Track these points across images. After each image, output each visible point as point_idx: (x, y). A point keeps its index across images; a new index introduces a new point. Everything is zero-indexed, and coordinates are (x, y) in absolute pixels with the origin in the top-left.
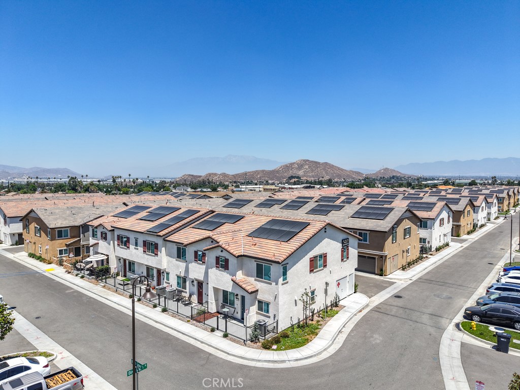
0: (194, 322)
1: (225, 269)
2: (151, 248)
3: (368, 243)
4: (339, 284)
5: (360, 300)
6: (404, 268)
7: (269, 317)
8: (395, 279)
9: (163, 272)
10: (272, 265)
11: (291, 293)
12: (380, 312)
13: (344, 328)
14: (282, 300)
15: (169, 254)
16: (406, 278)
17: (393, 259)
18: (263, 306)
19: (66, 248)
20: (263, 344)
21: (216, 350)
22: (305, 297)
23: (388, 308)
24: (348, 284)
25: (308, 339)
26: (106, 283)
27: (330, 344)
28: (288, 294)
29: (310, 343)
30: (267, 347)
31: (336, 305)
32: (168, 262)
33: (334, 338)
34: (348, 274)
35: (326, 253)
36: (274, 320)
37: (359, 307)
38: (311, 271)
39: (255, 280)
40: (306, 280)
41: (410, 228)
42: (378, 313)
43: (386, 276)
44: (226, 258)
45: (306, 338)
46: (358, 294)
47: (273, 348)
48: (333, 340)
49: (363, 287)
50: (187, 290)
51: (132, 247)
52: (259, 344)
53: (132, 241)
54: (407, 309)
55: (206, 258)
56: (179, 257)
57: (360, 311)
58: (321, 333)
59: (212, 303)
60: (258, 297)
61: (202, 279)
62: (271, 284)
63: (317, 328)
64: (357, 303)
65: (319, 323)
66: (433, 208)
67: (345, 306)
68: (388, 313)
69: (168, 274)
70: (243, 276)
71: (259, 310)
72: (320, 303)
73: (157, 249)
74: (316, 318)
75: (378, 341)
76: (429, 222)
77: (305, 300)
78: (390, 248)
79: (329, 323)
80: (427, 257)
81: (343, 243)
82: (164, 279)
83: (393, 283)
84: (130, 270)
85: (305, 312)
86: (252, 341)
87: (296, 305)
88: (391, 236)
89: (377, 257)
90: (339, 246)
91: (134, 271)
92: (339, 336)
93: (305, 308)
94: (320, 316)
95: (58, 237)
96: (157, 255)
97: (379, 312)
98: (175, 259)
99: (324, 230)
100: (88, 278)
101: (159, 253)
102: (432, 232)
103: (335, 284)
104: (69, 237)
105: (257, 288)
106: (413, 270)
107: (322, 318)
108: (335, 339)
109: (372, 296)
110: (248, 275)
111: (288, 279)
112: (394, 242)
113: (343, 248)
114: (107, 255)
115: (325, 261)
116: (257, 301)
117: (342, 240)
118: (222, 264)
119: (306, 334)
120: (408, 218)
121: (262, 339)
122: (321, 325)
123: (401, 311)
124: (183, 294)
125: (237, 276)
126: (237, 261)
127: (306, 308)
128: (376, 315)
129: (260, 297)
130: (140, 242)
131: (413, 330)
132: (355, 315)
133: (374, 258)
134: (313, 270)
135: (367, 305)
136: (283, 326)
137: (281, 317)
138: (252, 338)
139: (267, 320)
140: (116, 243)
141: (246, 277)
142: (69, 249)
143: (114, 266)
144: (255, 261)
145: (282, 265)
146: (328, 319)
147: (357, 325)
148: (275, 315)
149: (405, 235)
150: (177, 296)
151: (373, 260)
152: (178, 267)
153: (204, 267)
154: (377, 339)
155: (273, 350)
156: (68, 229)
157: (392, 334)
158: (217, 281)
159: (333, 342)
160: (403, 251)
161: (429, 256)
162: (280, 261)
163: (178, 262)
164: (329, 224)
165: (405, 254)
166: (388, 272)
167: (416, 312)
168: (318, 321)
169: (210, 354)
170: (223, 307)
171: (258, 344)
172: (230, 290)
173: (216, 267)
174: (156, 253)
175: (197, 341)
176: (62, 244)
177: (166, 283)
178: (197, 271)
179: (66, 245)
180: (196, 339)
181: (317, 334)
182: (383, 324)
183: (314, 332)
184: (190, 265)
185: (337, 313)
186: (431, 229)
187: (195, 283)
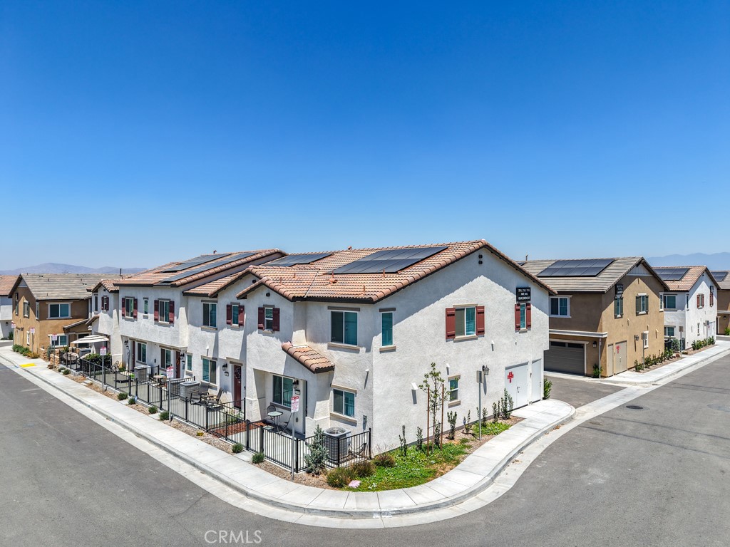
0: (210, 436)
1: (274, 330)
2: (165, 311)
3: (568, 316)
4: (511, 376)
5: (558, 409)
6: (638, 368)
7: (354, 424)
8: (623, 382)
9: (183, 355)
10: (358, 309)
11: (403, 375)
12: (599, 430)
13: (520, 455)
14: (380, 385)
15: (191, 322)
16: (645, 381)
17: (618, 348)
18: (344, 401)
19: (63, 334)
20: (329, 478)
21: (225, 486)
22: (431, 381)
23: (616, 423)
24: (529, 379)
25: (435, 472)
26: (105, 383)
27: (484, 482)
28: (397, 375)
29: (438, 480)
30: (337, 483)
31: (506, 415)
32: (192, 334)
33: (496, 471)
34: (530, 359)
35: (483, 307)
36: (364, 428)
37: (555, 420)
38: (450, 336)
39: (330, 347)
40: (438, 354)
41: (647, 297)
42: (595, 431)
43: (605, 377)
44: (276, 307)
45: (432, 468)
46: (549, 402)
47: (350, 485)
48: (492, 475)
49: (561, 392)
50: (218, 385)
51: (140, 315)
52: (323, 478)
53: (141, 304)
54: (657, 425)
55: (245, 316)
56: (205, 323)
57: (557, 427)
58: (468, 461)
59: (251, 402)
60: (335, 383)
61: (238, 358)
62: (357, 351)
63: (460, 453)
64: (550, 414)
65: (466, 444)
66: (684, 275)
67: (523, 419)
68: (618, 432)
69: (190, 357)
70: (308, 344)
71: (335, 410)
72: (469, 405)
73: (173, 312)
74: (459, 435)
75: (600, 481)
76: (678, 298)
77: (432, 388)
78: (610, 326)
79: (487, 444)
80: (678, 356)
81: (518, 294)
82: (184, 368)
83: (621, 389)
84: (139, 359)
85: (431, 416)
86: (309, 472)
87: (415, 402)
88: (613, 304)
89: (586, 343)
90: (511, 298)
91: (144, 360)
92: (507, 469)
93: (432, 407)
94: (471, 431)
95: (51, 316)
96: (172, 322)
97: (596, 429)
98: (200, 328)
99: (475, 257)
100: (75, 375)
101: (175, 318)
102: (684, 315)
103: (505, 374)
104: (70, 316)
105: (332, 364)
106: (656, 372)
107: (473, 435)
108: (497, 474)
109: (580, 405)
110: (315, 339)
111: (395, 342)
112: (619, 316)
113: (518, 305)
114: (108, 336)
115: (481, 323)
116: (332, 393)
117: (517, 289)
118: (269, 320)
119: (433, 462)
120: (643, 279)
121: (330, 468)
122: (469, 447)
123: (645, 429)
124: (211, 392)
125: (293, 340)
126: (294, 309)
127: (435, 405)
128: (591, 434)
129: (338, 382)
130: (151, 305)
131: (680, 461)
132: (546, 433)
133: (581, 346)
134: (454, 335)
135: (571, 419)
136: (384, 442)
137: (377, 423)
138: (309, 465)
139: (348, 429)
140: (120, 312)
141: (312, 344)
142: (69, 336)
143: (118, 354)
144: (329, 308)
145: (381, 310)
146: (486, 437)
147: (549, 450)
148: (365, 418)
149: (638, 309)
150: (198, 395)
151: (579, 350)
152: (204, 342)
153: (242, 332)
154: (598, 476)
155: (352, 489)
156: (69, 304)
157: (632, 468)
158: (261, 357)
159: (492, 480)
160: (636, 338)
161: (683, 356)
162: (374, 298)
163: (204, 333)
164: (486, 247)
165: (640, 342)
166: (609, 372)
167: (677, 431)
168: (464, 441)
169: (207, 494)
170: (272, 408)
171: (321, 477)
172: (280, 371)
173: (259, 328)
174: (171, 319)
175: (195, 469)
176: (56, 327)
177: (188, 374)
178: (229, 342)
179: (64, 328)
180: (194, 465)
181: (458, 463)
182: (607, 450)
183: (453, 458)
184: (221, 334)
185: (507, 429)
186: (683, 309)
187: (230, 368)
